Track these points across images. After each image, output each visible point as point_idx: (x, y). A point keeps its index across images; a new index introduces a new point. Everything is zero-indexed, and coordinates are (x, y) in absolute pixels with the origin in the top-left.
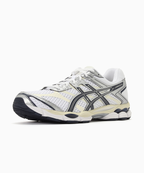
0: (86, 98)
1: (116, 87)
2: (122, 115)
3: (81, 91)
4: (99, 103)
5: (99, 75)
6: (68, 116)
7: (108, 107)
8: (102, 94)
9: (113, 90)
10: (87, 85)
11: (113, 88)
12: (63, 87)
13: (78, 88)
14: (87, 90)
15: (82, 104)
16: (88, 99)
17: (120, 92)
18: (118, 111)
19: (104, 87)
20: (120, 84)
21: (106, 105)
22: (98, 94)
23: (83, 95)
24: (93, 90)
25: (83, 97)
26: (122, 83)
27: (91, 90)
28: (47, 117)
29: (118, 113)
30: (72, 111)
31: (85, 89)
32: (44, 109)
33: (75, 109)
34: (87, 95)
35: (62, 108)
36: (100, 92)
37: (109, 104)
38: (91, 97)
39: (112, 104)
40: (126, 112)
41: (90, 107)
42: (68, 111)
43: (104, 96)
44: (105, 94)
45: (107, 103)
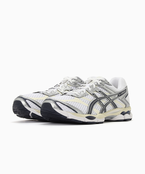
0: (100, 102)
1: (122, 93)
2: (127, 116)
3: (96, 96)
4: (110, 107)
5: (108, 83)
6: (88, 118)
7: (116, 110)
8: (111, 99)
9: (120, 96)
10: (100, 91)
11: (120, 94)
12: (82, 94)
13: (93, 94)
14: (100, 96)
15: (97, 108)
16: (101, 104)
17: (125, 98)
18: (123, 113)
19: (113, 93)
20: (124, 90)
21: (115, 108)
22: (109, 99)
23: (97, 100)
24: (105, 96)
25: (98, 102)
26: (126, 90)
27: (103, 96)
28: (71, 119)
29: (123, 115)
30: (91, 114)
31: (99, 95)
32: (69, 112)
33: (93, 112)
34: (101, 100)
35: (83, 111)
36: (110, 97)
37: (117, 108)
38: (104, 101)
39: (119, 108)
40: (129, 114)
41: (104, 110)
42: (88, 114)
43: (114, 101)
44: (114, 99)
45: (115, 106)
